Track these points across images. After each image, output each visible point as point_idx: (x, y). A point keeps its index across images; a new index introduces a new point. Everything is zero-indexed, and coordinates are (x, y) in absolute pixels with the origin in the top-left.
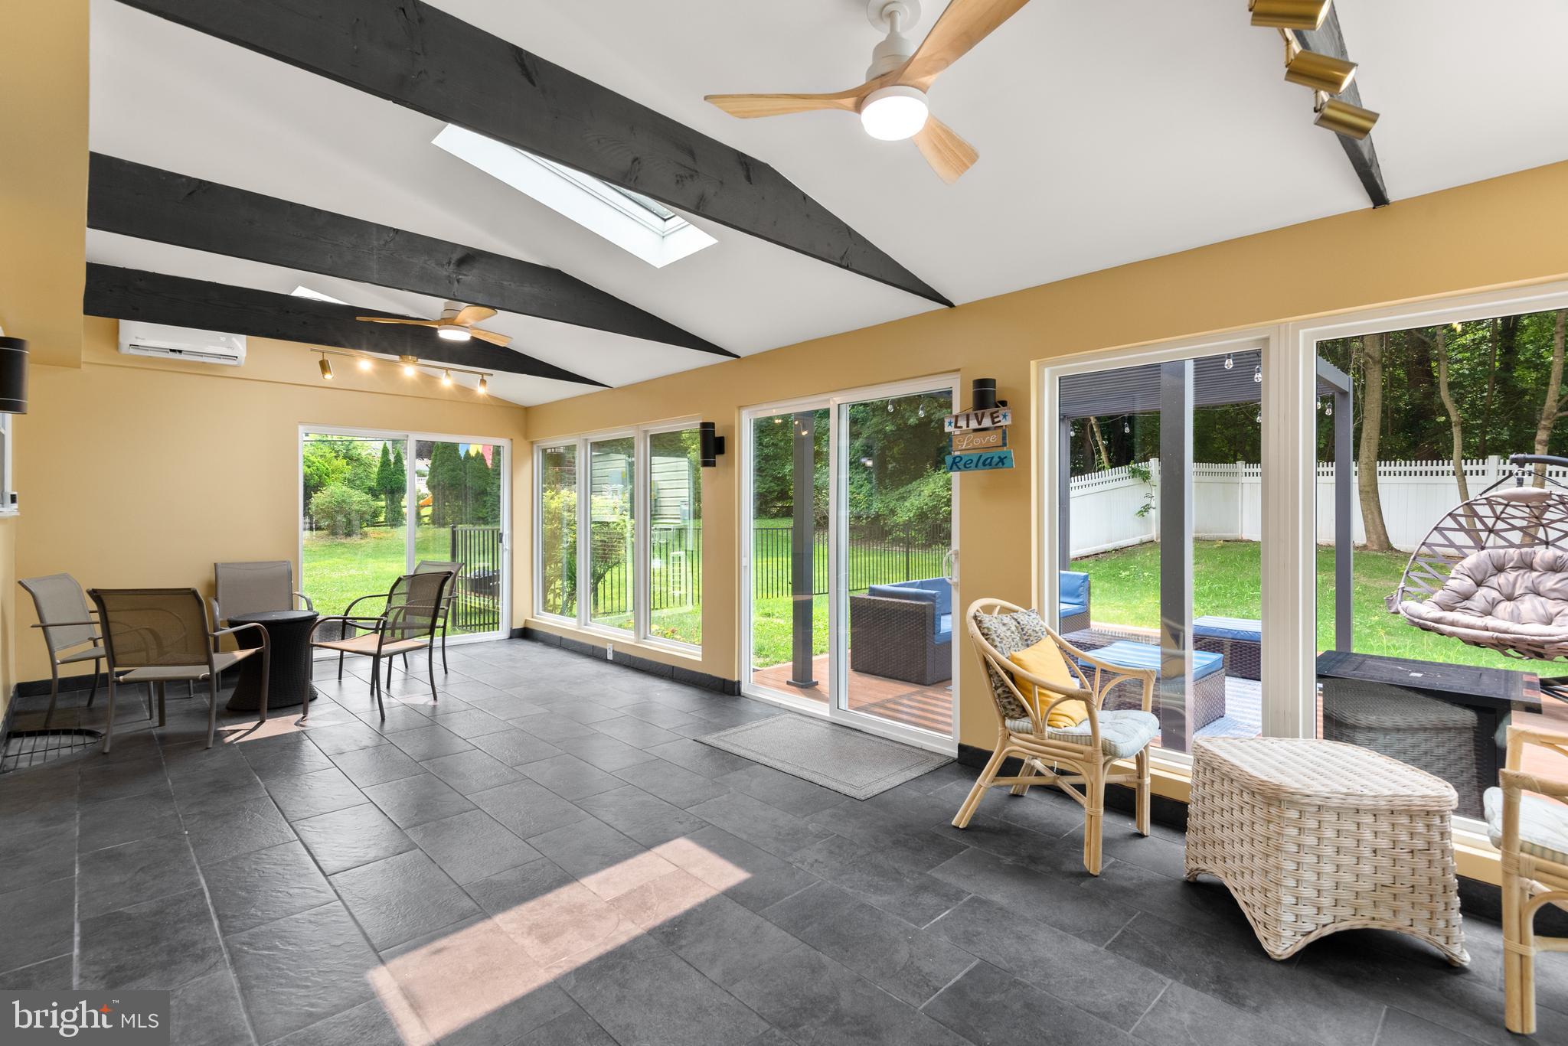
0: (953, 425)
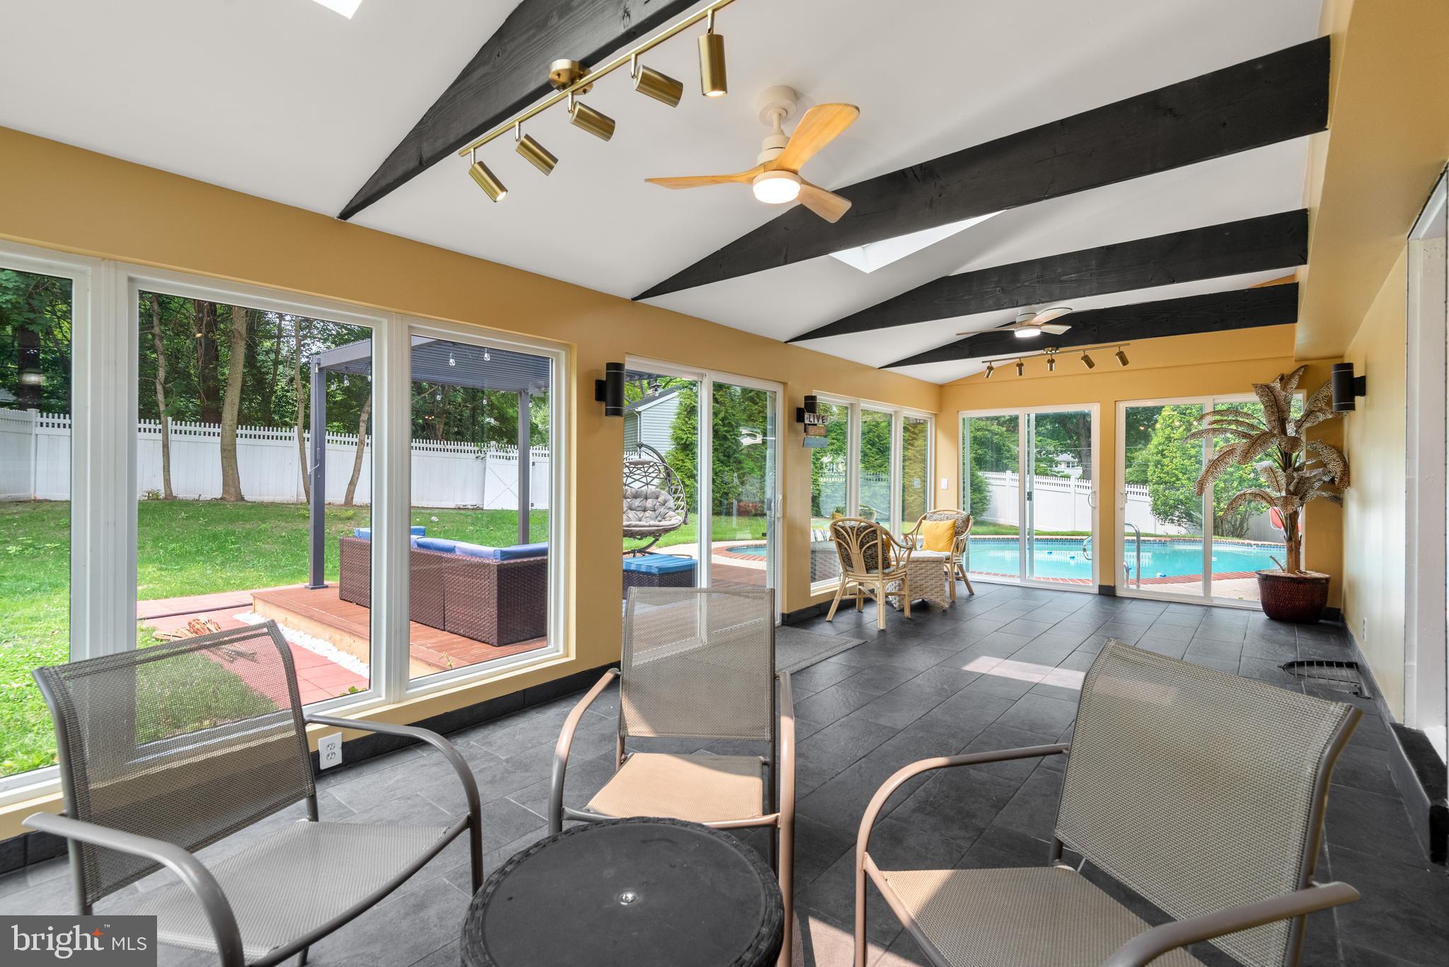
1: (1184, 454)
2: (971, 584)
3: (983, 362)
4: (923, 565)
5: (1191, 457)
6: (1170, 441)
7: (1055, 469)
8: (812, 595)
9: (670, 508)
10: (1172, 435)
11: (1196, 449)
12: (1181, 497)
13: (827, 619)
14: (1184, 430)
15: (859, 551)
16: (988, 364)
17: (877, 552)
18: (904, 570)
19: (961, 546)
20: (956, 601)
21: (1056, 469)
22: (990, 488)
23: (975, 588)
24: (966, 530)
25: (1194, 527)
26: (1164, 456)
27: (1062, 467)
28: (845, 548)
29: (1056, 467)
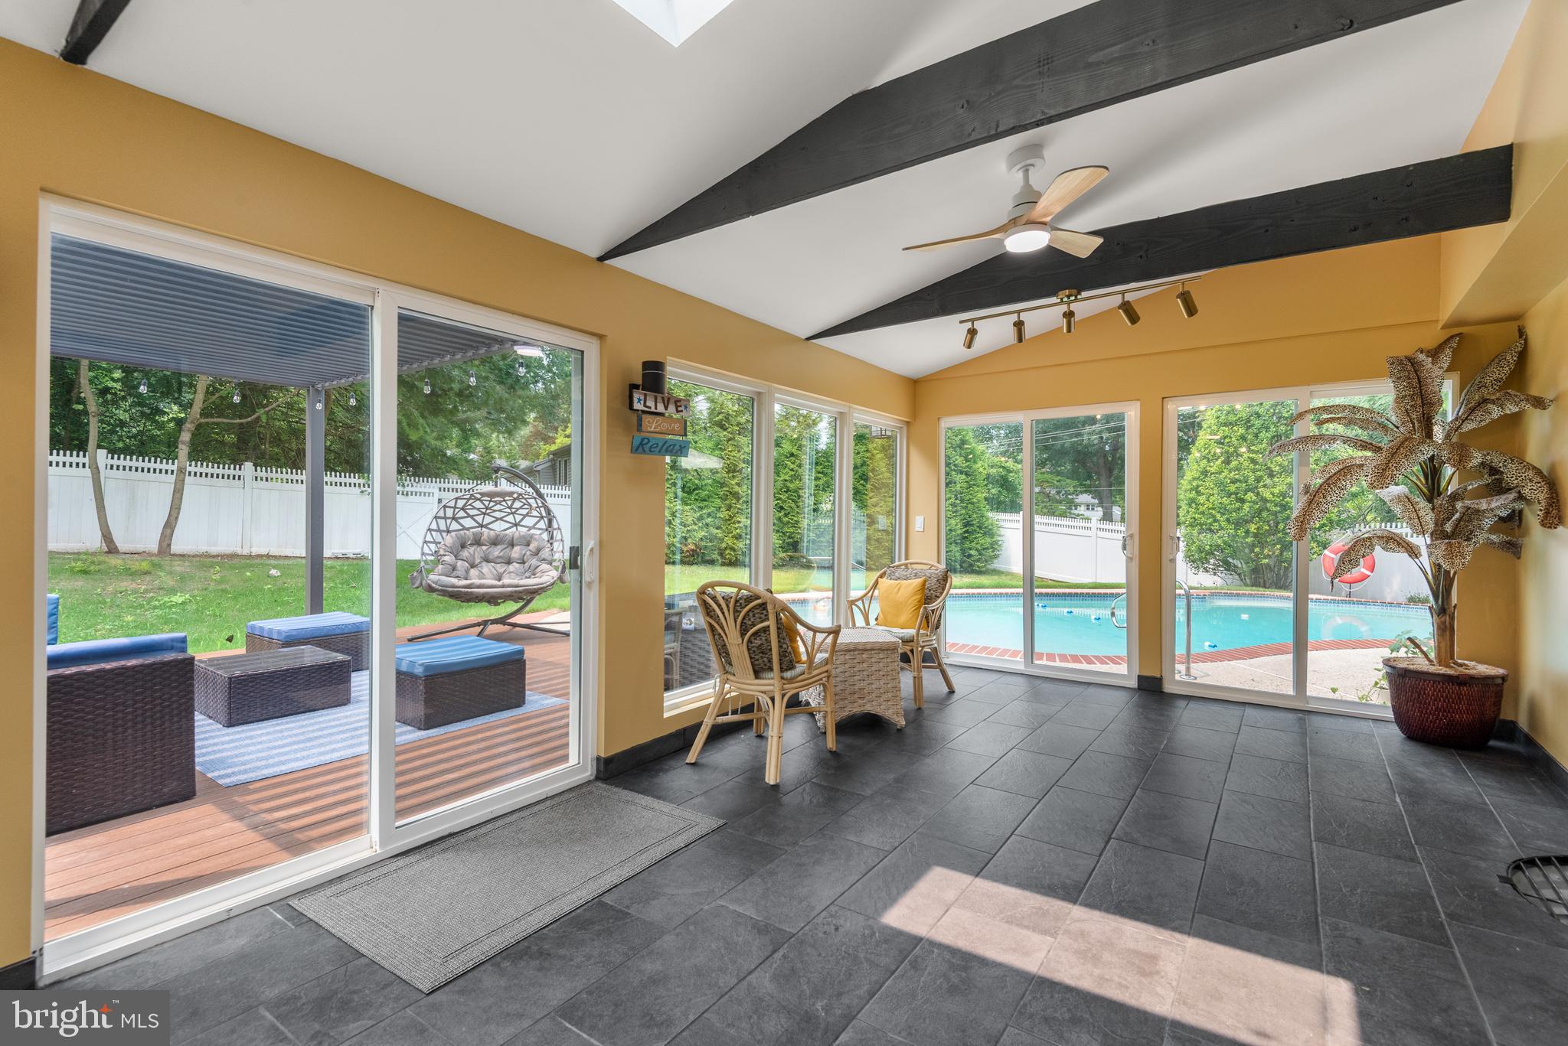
0: (642, 402)
1: (1222, 491)
2: (950, 672)
3: (961, 322)
4: (864, 656)
5: (1231, 494)
6: (1206, 475)
7: (1074, 511)
8: (666, 715)
9: (544, 560)
10: (1208, 469)
11: (1236, 485)
12: (1220, 542)
13: (688, 761)
14: (1222, 462)
15: (740, 640)
16: (969, 325)
17: (768, 641)
18: (825, 669)
19: (933, 620)
20: (925, 706)
21: (1076, 512)
22: (1002, 531)
23: (957, 678)
24: (942, 593)
25: (1231, 577)
26: (1199, 493)
27: (1082, 510)
28: (720, 634)
29: (1076, 509)
